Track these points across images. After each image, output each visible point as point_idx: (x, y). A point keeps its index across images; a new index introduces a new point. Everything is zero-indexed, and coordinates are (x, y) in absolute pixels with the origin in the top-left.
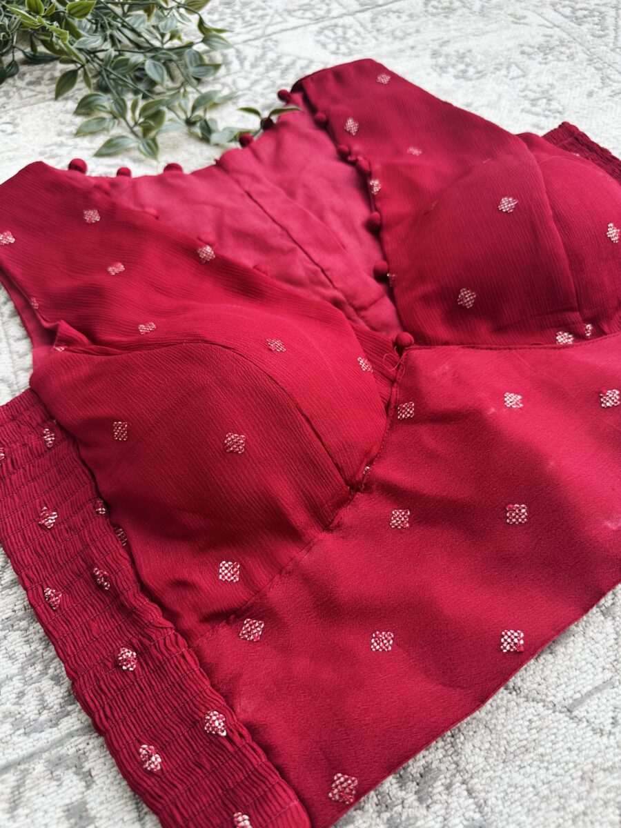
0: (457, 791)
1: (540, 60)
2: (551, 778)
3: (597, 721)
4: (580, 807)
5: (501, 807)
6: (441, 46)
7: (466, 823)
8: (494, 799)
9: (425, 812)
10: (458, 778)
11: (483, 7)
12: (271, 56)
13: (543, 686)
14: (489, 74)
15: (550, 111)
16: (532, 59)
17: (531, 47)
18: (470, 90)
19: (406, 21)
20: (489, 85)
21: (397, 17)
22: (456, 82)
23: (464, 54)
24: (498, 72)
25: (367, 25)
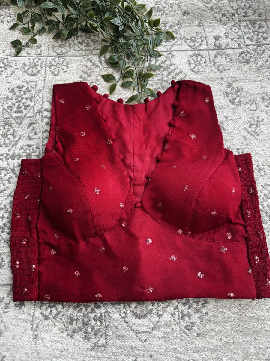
0: (103, 337)
1: (267, 104)
2: (124, 345)
4: (128, 354)
5: (111, 345)
6: (233, 82)
7: (102, 344)
8: (110, 343)
9: (94, 338)
11: (262, 64)
12: (168, 62)
13: (133, 325)
14: (243, 104)
15: (254, 132)
16: (264, 102)
17: (267, 96)
18: (231, 110)
19: (228, 62)
20: (240, 110)
21: (225, 58)
22: (228, 104)
23: (239, 89)
24: (247, 105)
25: (212, 58)
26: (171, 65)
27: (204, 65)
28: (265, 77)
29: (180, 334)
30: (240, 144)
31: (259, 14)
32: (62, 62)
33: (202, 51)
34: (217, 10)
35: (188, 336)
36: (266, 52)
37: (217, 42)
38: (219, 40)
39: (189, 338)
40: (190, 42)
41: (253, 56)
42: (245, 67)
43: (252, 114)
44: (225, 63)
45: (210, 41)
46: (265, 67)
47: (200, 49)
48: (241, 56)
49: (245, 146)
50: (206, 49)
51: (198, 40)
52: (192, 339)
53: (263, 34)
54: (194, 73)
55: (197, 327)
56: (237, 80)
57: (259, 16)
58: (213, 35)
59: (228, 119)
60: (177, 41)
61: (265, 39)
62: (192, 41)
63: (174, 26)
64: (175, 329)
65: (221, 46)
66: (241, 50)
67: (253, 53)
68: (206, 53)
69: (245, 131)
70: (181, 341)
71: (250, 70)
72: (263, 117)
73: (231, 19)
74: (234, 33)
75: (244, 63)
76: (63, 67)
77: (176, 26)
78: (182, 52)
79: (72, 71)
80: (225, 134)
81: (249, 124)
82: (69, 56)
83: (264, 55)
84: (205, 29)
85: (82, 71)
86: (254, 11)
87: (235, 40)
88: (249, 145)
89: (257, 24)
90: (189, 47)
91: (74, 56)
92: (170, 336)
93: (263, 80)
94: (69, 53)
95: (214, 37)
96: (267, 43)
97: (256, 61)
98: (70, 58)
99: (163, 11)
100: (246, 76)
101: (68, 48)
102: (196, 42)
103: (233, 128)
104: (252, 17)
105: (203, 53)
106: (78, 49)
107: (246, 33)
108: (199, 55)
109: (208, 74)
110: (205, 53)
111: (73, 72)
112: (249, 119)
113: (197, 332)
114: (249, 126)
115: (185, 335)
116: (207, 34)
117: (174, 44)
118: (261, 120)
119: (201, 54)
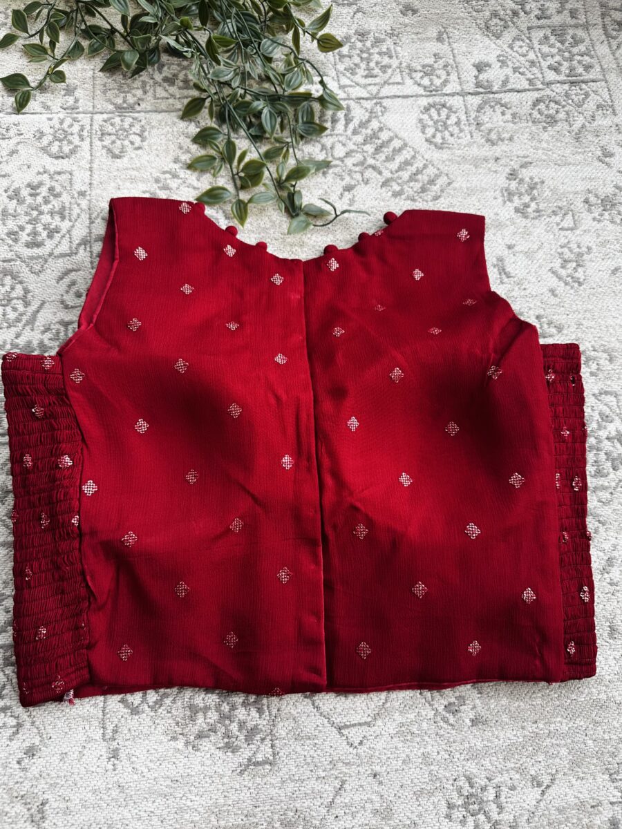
0: (266, 743)
1: (596, 215)
2: (315, 756)
3: (352, 739)
4: (323, 774)
5: (284, 759)
6: (521, 167)
7: (264, 759)
8: (282, 754)
9: (246, 746)
10: (269, 737)
11: (583, 126)
13: (332, 712)
14: (545, 217)
15: (572, 278)
16: (590, 211)
17: (597, 196)
18: (520, 230)
19: (508, 122)
20: (539, 229)
21: (502, 113)
22: (513, 216)
23: (536, 183)
24: (553, 217)
25: (472, 113)
26: (381, 129)
27: (456, 130)
28: (590, 154)
29: (435, 722)
30: (544, 306)
31: (571, 13)
32: (128, 126)
33: (450, 98)
34: (479, 3)
35: (452, 725)
36: (590, 97)
37: (481, 77)
38: (485, 71)
39: (454, 731)
40: (422, 78)
41: (563, 107)
42: (546, 133)
43: (567, 237)
44: (501, 123)
45: (465, 73)
46: (589, 131)
47: (444, 92)
48: (537, 108)
49: (555, 309)
50: (458, 94)
51: (438, 72)
52: (461, 731)
53: (582, 58)
54: (434, 148)
55: (471, 707)
56: (531, 163)
57: (572, 17)
58: (473, 61)
59: (513, 250)
60: (392, 75)
61: (588, 68)
62: (426, 74)
63: (384, 40)
64: (424, 713)
65: (491, 86)
66: (536, 95)
67: (562, 100)
68: (458, 101)
69: (552, 277)
70: (438, 739)
71: (557, 139)
72: (590, 245)
73: (510, 23)
74: (517, 55)
75: (545, 125)
76: (133, 137)
77: (388, 39)
78: (405, 100)
79: (155, 147)
80: (510, 283)
81: (560, 260)
82: (145, 112)
83: (585, 106)
84: (454, 46)
85: (177, 147)
86: (559, 5)
87: (521, 70)
88: (563, 306)
89: (568, 34)
90: (420, 88)
91: (156, 111)
92: (415, 730)
93: (587, 162)
94: (143, 105)
95: (474, 66)
96: (591, 77)
97: (569, 118)
98: (148, 116)
99: (356, 4)
100: (550, 153)
101: (139, 93)
102: (434, 77)
103: (527, 271)
104: (557, 20)
105: (451, 101)
106: (164, 94)
107: (544, 56)
108: (444, 106)
109: (466, 149)
110: (456, 101)
111: (157, 150)
112: (560, 250)
113: (472, 717)
114: (560, 265)
115: (445, 726)
116: (459, 58)
117: (385, 82)
118: (586, 250)
119: (448, 105)
